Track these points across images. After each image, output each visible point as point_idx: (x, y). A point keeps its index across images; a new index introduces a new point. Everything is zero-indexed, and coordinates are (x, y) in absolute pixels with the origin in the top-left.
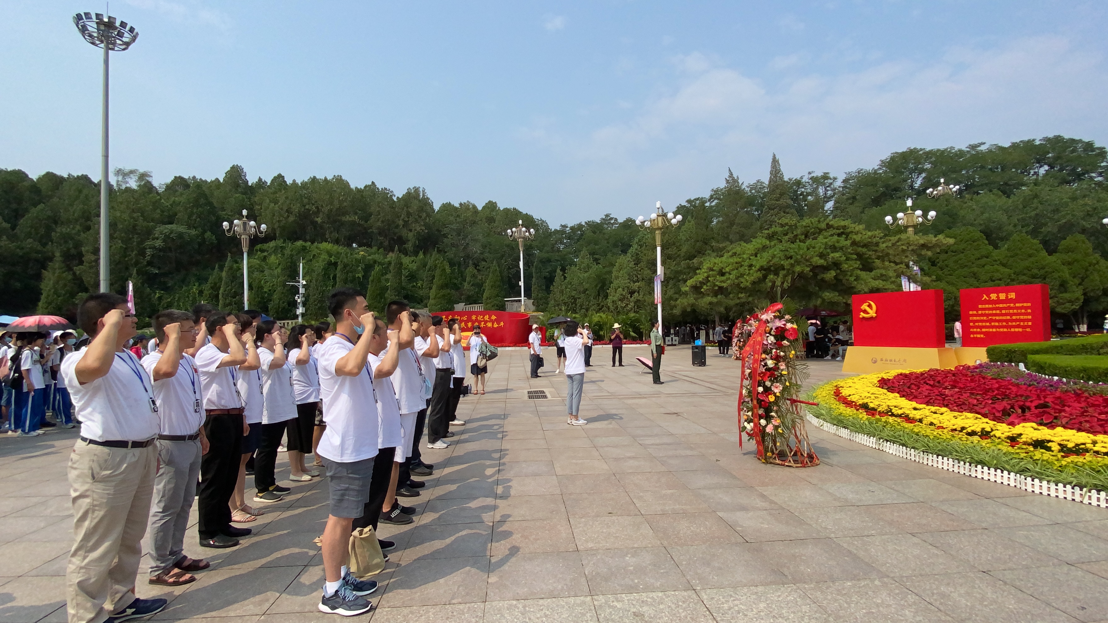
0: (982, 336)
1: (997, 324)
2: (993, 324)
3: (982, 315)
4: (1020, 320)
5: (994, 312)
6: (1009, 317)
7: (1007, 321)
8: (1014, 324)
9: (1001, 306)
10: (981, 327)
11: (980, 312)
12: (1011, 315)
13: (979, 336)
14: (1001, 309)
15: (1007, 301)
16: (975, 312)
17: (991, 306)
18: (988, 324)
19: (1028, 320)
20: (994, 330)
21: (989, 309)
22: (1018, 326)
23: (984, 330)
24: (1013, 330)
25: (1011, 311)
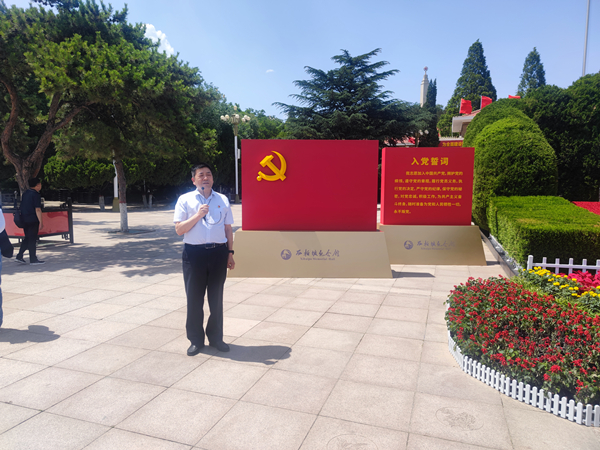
0: (407, 211)
1: (425, 197)
2: (420, 196)
3: (410, 185)
4: (450, 193)
5: (423, 181)
6: (438, 189)
7: (436, 193)
8: (443, 196)
9: (431, 173)
10: (407, 201)
11: (407, 181)
12: (441, 185)
13: (403, 212)
14: (431, 178)
15: (439, 167)
16: (401, 181)
17: (420, 173)
18: (415, 196)
19: (458, 193)
20: (422, 204)
21: (417, 177)
22: (448, 200)
23: (410, 204)
24: (441, 204)
25: (442, 181)
